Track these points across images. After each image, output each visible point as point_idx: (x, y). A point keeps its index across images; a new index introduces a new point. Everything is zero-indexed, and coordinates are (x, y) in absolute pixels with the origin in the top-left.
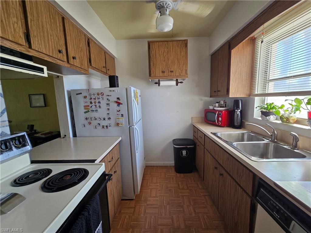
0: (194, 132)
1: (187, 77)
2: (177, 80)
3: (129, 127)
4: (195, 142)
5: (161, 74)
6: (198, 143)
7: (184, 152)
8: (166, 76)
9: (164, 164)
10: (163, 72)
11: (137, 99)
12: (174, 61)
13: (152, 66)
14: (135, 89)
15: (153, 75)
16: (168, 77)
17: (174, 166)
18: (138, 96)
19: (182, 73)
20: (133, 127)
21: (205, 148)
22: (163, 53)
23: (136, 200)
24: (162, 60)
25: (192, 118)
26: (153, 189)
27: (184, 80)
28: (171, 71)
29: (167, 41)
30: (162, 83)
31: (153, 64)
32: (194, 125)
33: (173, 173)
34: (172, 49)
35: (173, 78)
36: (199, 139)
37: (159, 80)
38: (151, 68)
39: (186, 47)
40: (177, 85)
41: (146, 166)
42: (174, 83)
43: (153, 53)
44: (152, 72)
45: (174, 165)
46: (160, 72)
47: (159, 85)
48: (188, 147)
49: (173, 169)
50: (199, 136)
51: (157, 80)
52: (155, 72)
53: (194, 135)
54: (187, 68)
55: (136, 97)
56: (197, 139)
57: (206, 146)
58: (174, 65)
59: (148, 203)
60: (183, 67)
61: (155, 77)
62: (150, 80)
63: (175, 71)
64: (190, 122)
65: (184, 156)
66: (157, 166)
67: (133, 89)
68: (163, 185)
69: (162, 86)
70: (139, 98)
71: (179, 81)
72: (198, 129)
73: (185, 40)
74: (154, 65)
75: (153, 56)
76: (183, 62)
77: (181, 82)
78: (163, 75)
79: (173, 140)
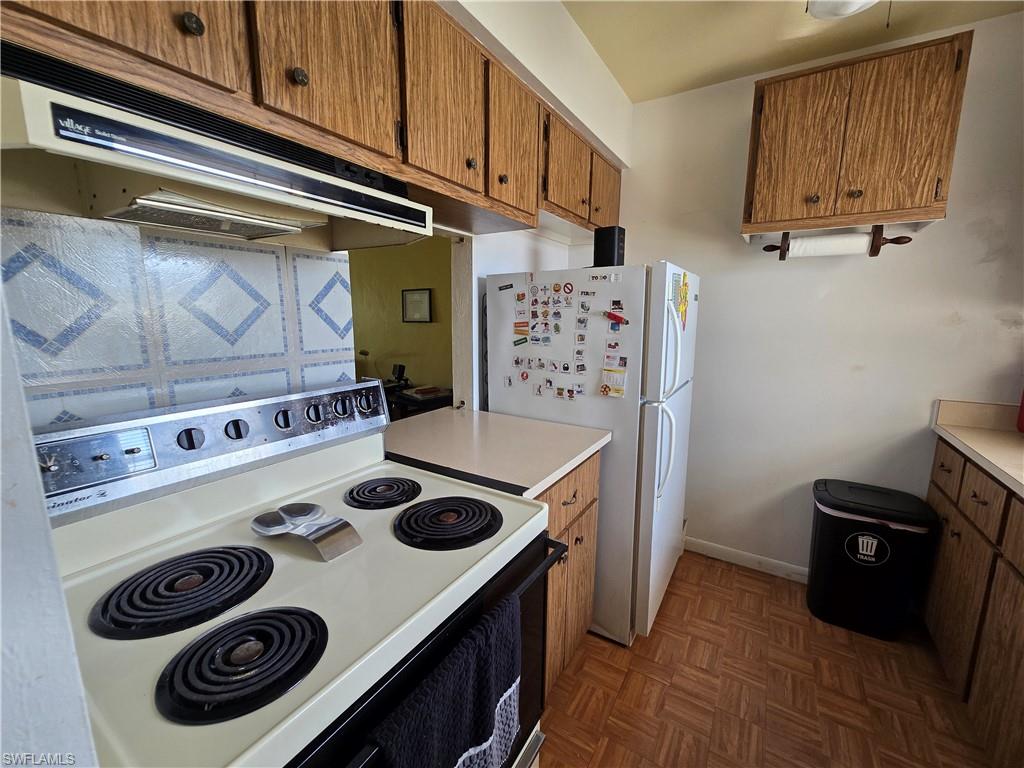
0: (941, 467)
1: (943, 212)
2: (877, 231)
3: (643, 405)
4: (936, 513)
5: (800, 210)
6: (957, 523)
7: (867, 545)
8: (821, 217)
9: (760, 563)
10: (811, 200)
11: (682, 308)
12: (875, 145)
13: (760, 179)
14: (681, 271)
15: (761, 215)
16: (833, 220)
17: (803, 585)
18: (690, 297)
19: (912, 195)
20: (656, 404)
21: (997, 556)
22: (824, 119)
23: (637, 652)
24: (812, 149)
25: (937, 404)
26: (702, 639)
27: (916, 227)
28: (851, 195)
29: (850, 64)
30: (797, 247)
31: (770, 170)
32: (941, 438)
33: (796, 610)
34: (874, 93)
35: (856, 222)
36: (970, 507)
37: (786, 236)
38: (757, 187)
39: (958, 67)
40: (874, 250)
41: (685, 551)
42: (862, 243)
43: (772, 125)
44: (758, 206)
45: (805, 581)
46: (798, 198)
47: (782, 257)
48: (894, 526)
49: (800, 597)
50: (966, 492)
51: (775, 237)
52: (774, 204)
53: (933, 482)
54: (948, 170)
55: (680, 298)
56: (956, 505)
57: (1007, 549)
58: (873, 162)
59: (676, 679)
60: (922, 169)
61: (771, 222)
62: (746, 237)
63: (875, 190)
64: (922, 419)
66: (730, 565)
67: (671, 269)
68: (744, 643)
69: (796, 258)
70: (692, 307)
71: (888, 234)
72: (967, 459)
73: (952, 39)
74: (770, 177)
75: (773, 138)
76: (926, 145)
77: (898, 241)
78: (809, 213)
79: (818, 483)
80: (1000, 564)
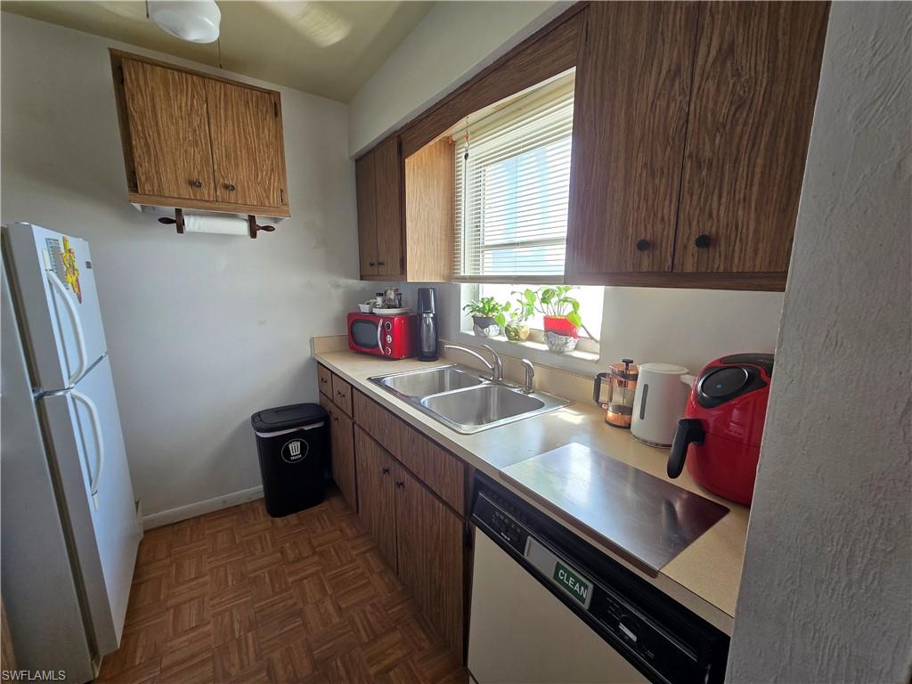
0: (323, 381)
1: (287, 213)
2: (252, 220)
3: (39, 400)
4: (325, 411)
5: (186, 191)
6: (336, 413)
7: (295, 448)
8: (207, 201)
9: (224, 502)
10: (194, 184)
11: (71, 279)
12: (235, 152)
13: (138, 153)
14: (59, 236)
15: (147, 187)
16: (217, 205)
17: (260, 500)
18: (79, 264)
19: (268, 197)
20: (61, 393)
21: (353, 424)
22: (190, 115)
24: (185, 139)
25: (312, 341)
26: (185, 603)
27: (276, 220)
28: (226, 187)
29: (203, 76)
30: (191, 223)
31: (147, 144)
32: (319, 362)
33: (262, 520)
34: (226, 110)
35: (235, 210)
36: (338, 400)
37: (178, 212)
38: (137, 159)
39: (276, 115)
40: (253, 235)
41: (145, 532)
42: (242, 227)
43: (137, 104)
44: (143, 178)
45: (262, 495)
46: (181, 181)
47: (180, 229)
48: (306, 428)
49: (262, 509)
50: (335, 393)
51: (169, 211)
52: (159, 179)
53: (320, 391)
54: (285, 183)
55: (63, 265)
56: (333, 401)
57: (356, 419)
58: (237, 165)
59: (166, 662)
60: (270, 179)
61: (161, 196)
62: (137, 206)
63: (243, 188)
64: (307, 354)
65: (295, 460)
66: (197, 518)
68: (226, 576)
69: (189, 232)
70: (87, 278)
71: (260, 222)
72: (332, 372)
73: (269, 92)
74: (148, 151)
75: (142, 115)
76: (268, 163)
77: (267, 228)
78: (195, 196)
79: (254, 417)
80: (356, 428)
